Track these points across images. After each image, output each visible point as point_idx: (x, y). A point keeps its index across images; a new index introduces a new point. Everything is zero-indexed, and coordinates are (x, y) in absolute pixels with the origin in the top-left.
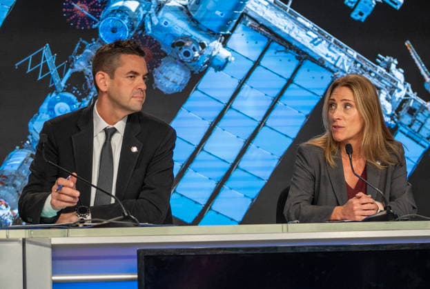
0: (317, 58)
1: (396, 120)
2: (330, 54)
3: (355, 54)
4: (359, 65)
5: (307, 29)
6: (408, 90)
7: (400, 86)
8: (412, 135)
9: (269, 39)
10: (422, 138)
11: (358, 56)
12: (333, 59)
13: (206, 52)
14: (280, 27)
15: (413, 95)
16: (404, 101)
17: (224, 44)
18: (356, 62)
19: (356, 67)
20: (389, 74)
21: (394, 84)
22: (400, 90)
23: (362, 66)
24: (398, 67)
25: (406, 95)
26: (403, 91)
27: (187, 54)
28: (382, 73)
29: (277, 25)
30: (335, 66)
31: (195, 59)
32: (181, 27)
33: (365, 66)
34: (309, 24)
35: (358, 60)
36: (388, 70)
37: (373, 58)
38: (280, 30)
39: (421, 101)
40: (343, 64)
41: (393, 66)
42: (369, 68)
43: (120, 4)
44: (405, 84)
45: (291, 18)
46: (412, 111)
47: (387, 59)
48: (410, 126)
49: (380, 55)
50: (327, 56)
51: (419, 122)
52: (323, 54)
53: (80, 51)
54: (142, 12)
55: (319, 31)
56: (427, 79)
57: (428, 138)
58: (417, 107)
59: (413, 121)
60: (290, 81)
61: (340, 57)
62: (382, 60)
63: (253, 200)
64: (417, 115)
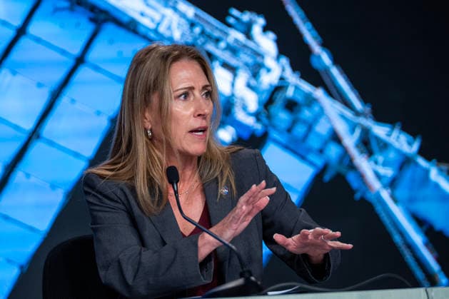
0: (125, 19)
1: (264, 120)
2: (148, 11)
3: (190, 11)
4: (197, 30)
6: (283, 70)
7: (270, 62)
8: (292, 146)
10: (309, 150)
11: (196, 15)
12: (153, 20)
15: (293, 78)
16: (279, 88)
18: (192, 25)
19: (192, 31)
20: (250, 44)
21: (259, 59)
22: (269, 70)
23: (203, 33)
24: (265, 29)
25: (282, 79)
26: (276, 69)
28: (236, 41)
30: (156, 31)
33: (208, 30)
35: (197, 21)
36: (248, 34)
37: (222, 16)
39: (306, 87)
40: (169, 28)
41: (257, 30)
42: (216, 34)
44: (278, 58)
46: (291, 106)
47: (246, 17)
48: (289, 130)
49: (235, 12)
50: (142, 14)
51: (305, 122)
52: (135, 11)
56: (316, 48)
57: (321, 151)
58: (299, 98)
59: (294, 123)
60: (80, 61)
61: (163, 17)
62: (237, 19)
63: (21, 267)
64: (299, 111)
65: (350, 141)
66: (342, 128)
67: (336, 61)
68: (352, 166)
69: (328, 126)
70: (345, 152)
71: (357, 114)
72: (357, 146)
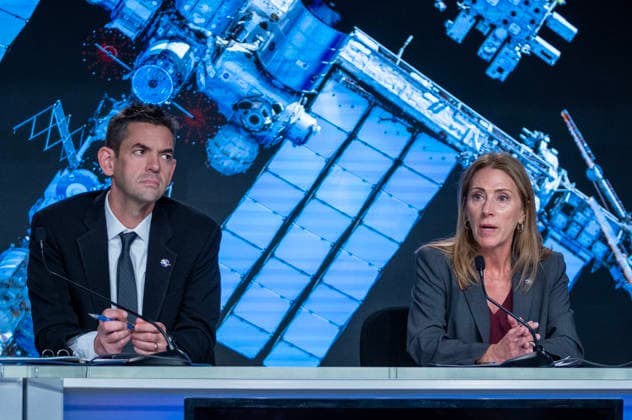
0: (437, 130)
1: (546, 221)
2: (456, 125)
3: (490, 127)
4: (495, 143)
5: (424, 90)
6: (563, 179)
7: (552, 173)
8: (567, 243)
9: (370, 102)
10: (580, 247)
11: (494, 130)
12: (459, 133)
13: (282, 118)
14: (386, 86)
15: (570, 187)
16: (558, 195)
17: (308, 108)
18: (491, 138)
19: (492, 145)
20: (537, 156)
21: (545, 170)
22: (552, 179)
23: (499, 144)
24: (550, 146)
25: (561, 187)
26: (556, 180)
27: (254, 120)
28: (527, 154)
29: (382, 83)
30: (462, 142)
31: (265, 128)
32: (247, 81)
33: (504, 144)
34: (427, 83)
35: (494, 135)
36: (536, 149)
37: (515, 133)
38: (385, 89)
39: (581, 195)
40: (473, 139)
41: (543, 146)
42: (510, 147)
43: (162, 46)
44: (559, 171)
45: (401, 73)
46: (567, 210)
47: (535, 135)
48: (565, 230)
49: (525, 130)
50: (451, 128)
51: (578, 224)
52: (445, 125)
53: (105, 112)
54: (194, 59)
55: (441, 93)
56: (591, 164)
57: (590, 248)
58: (575, 204)
59: (569, 224)
60: (398, 162)
61: (469, 130)
62: (528, 136)
63: (341, 328)
64: (575, 215)
65: (613, 241)
66: (607, 230)
67: (605, 176)
68: (616, 264)
69: (598, 228)
70: (610, 249)
71: (621, 219)
72: (619, 246)
